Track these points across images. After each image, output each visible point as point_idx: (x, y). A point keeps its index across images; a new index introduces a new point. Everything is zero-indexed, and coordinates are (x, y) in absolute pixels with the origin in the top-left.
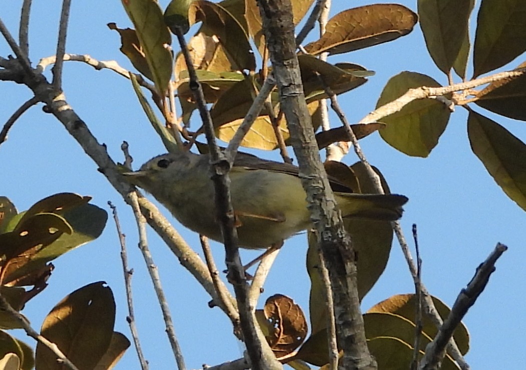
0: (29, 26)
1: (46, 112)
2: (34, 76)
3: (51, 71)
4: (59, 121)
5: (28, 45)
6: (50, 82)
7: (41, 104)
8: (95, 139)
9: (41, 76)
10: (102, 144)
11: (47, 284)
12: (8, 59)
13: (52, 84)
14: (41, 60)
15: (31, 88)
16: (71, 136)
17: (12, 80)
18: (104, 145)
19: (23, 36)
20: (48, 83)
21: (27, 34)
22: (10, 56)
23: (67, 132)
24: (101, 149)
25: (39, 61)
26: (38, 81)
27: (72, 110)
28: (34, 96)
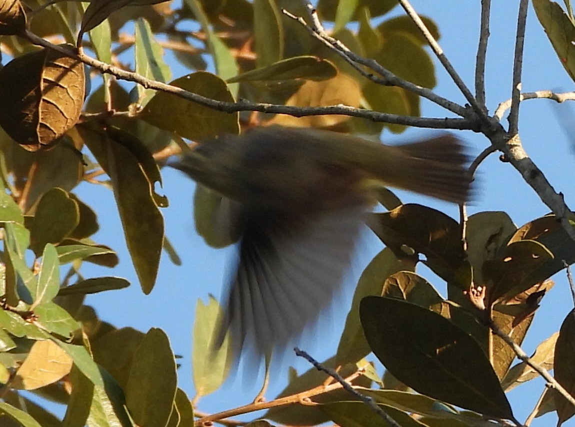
0: (485, 74)
1: (504, 161)
2: (491, 126)
3: (507, 120)
4: (516, 170)
5: (484, 93)
6: (507, 131)
7: (499, 153)
8: (552, 188)
9: (498, 125)
10: (558, 193)
11: (539, 306)
12: (465, 107)
13: (508, 132)
14: (500, 105)
15: (488, 137)
16: (529, 186)
17: (469, 129)
18: (561, 194)
19: (479, 85)
20: (505, 131)
21: (483, 82)
22: (467, 105)
23: (525, 181)
24: (558, 198)
25: (498, 106)
26: (495, 130)
27: (529, 158)
28: (491, 145)
